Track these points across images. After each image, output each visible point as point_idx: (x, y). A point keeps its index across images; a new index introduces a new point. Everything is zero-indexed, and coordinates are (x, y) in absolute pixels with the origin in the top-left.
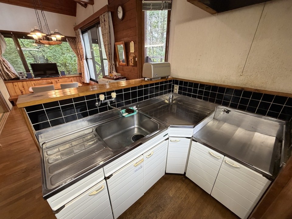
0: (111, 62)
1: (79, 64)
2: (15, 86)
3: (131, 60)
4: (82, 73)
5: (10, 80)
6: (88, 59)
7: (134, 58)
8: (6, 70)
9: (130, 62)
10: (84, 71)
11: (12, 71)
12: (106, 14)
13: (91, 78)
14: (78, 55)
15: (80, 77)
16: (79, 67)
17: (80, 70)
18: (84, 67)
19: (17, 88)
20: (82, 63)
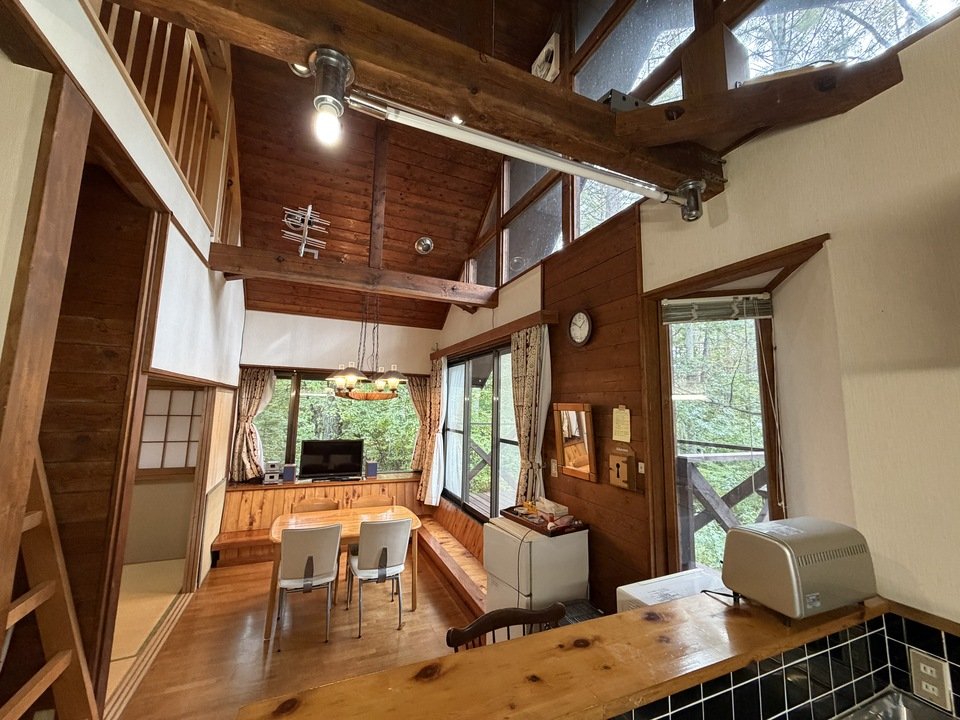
0: (531, 457)
1: (420, 443)
2: (243, 501)
3: (618, 466)
4: (424, 472)
5: (243, 482)
6: (449, 430)
7: (632, 464)
8: (244, 456)
9: (613, 474)
10: (429, 465)
11: (255, 459)
12: (534, 332)
13: (447, 488)
14: (423, 417)
15: (415, 484)
16: (418, 452)
17: (420, 461)
18: (432, 454)
19: (245, 507)
20: (429, 443)
